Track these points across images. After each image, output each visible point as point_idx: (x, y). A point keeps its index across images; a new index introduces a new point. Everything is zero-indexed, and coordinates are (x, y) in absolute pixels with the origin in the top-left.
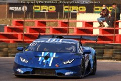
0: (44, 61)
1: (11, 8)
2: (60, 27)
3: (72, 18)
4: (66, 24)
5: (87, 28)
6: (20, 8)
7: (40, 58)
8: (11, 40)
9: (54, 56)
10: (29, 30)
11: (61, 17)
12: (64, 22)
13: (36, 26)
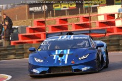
0: (60, 59)
1: (31, 9)
2: (81, 22)
3: (93, 12)
4: (87, 18)
5: (109, 20)
6: (40, 8)
7: (55, 56)
8: (34, 41)
9: (68, 53)
10: (51, 28)
11: (82, 12)
12: (86, 17)
13: (58, 24)
